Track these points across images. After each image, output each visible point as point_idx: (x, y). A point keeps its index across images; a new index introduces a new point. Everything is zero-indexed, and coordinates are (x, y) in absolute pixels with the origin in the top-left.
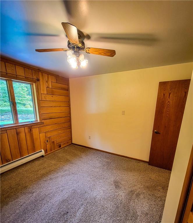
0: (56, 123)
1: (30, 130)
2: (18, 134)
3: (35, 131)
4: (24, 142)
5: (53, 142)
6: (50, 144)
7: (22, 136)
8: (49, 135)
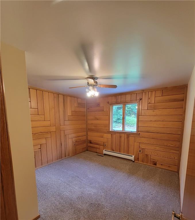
0: (153, 137)
1: (128, 137)
2: (120, 137)
3: (131, 139)
4: (122, 144)
5: (147, 155)
6: (143, 155)
7: (123, 139)
8: (142, 146)
